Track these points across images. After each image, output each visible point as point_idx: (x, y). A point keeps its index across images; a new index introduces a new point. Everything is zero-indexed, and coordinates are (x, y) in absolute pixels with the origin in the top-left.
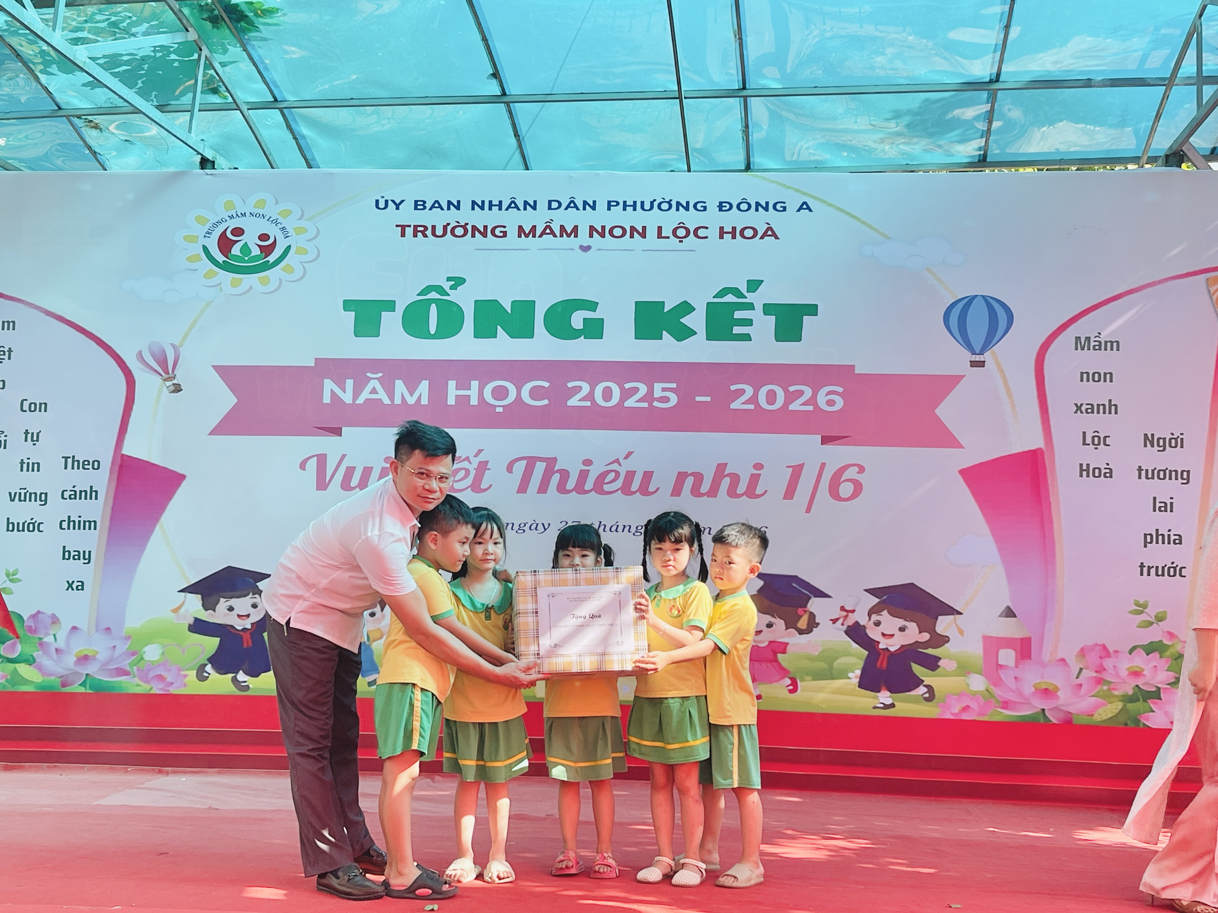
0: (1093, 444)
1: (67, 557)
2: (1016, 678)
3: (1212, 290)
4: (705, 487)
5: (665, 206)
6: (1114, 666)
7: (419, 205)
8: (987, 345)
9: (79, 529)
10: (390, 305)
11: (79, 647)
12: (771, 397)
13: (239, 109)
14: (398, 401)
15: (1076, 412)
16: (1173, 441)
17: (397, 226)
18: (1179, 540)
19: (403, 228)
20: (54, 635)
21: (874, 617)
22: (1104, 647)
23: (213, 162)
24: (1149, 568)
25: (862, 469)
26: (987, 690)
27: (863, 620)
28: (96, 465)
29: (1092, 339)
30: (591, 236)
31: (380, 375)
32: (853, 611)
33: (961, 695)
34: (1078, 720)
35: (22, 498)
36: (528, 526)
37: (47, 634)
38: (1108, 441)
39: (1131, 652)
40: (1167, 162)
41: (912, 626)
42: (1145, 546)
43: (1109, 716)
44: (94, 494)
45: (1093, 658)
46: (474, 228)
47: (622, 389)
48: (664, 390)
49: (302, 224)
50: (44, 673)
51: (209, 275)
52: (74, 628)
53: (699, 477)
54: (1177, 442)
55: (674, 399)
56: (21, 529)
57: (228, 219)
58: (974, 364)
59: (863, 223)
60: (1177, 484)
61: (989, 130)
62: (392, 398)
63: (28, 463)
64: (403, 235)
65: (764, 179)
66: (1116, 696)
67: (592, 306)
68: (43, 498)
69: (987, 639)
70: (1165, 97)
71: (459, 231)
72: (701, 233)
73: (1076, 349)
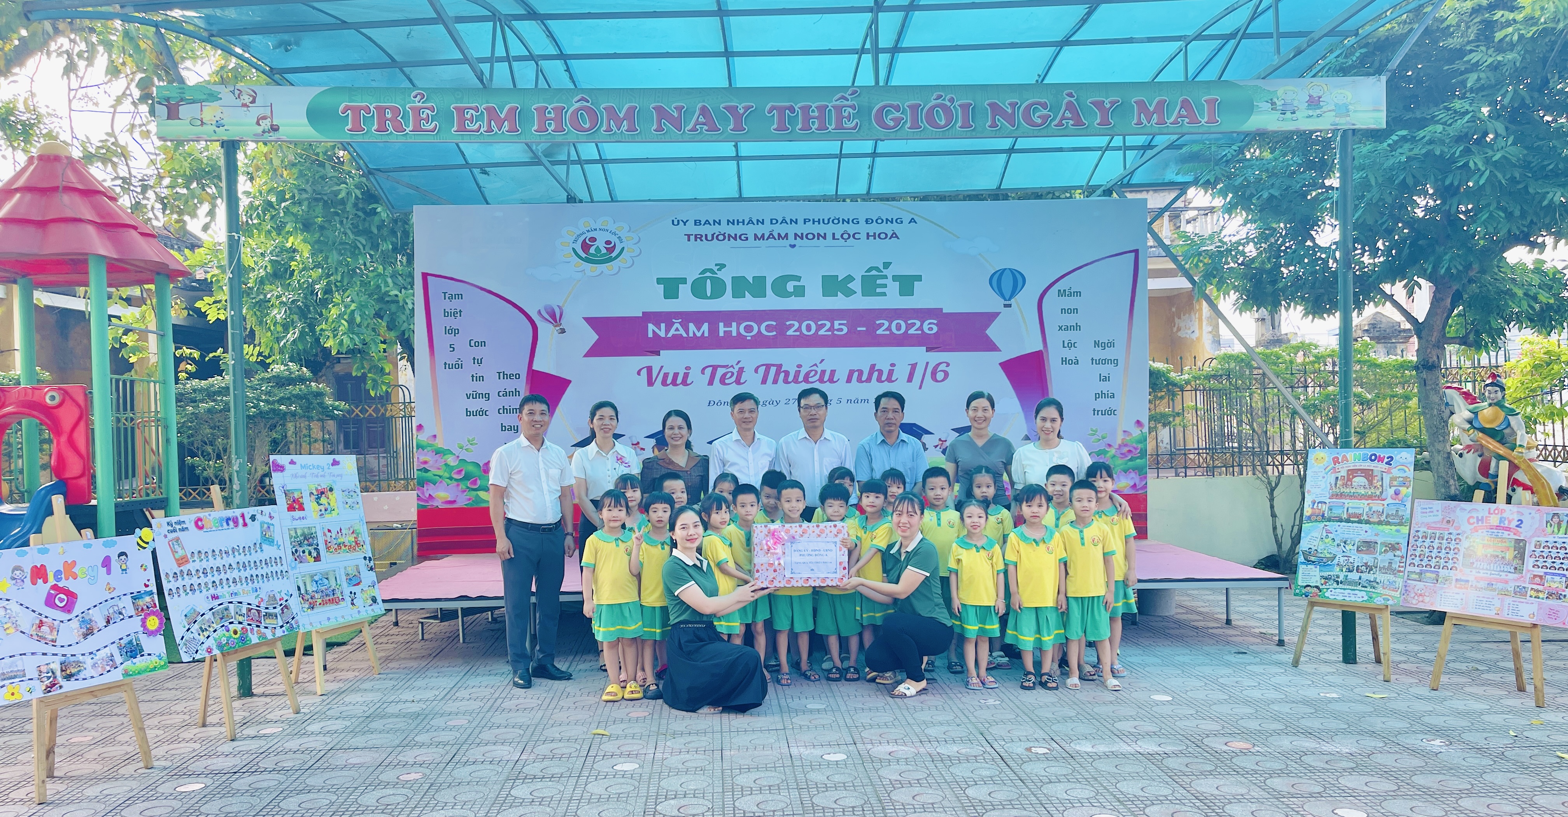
0: (1068, 347)
1: (504, 429)
4: (864, 378)
5: (836, 222)
7: (697, 223)
8: (1011, 297)
10: (684, 281)
12: (898, 327)
14: (691, 335)
15: (1059, 330)
16: (1109, 344)
17: (685, 235)
18: (1113, 396)
19: (689, 236)
23: (575, 199)
24: (1098, 411)
25: (948, 365)
28: (518, 376)
29: (1067, 291)
30: (795, 239)
31: (680, 320)
32: (946, 441)
35: (474, 397)
38: (1076, 345)
42: (1096, 400)
46: (729, 236)
47: (817, 325)
48: (840, 324)
49: (630, 234)
51: (577, 265)
55: (845, 330)
56: (475, 414)
57: (586, 232)
58: (1006, 306)
59: (945, 229)
60: (1111, 367)
62: (688, 333)
63: (476, 377)
64: (689, 240)
67: (798, 278)
68: (487, 396)
71: (721, 237)
72: (857, 236)
73: (1059, 296)
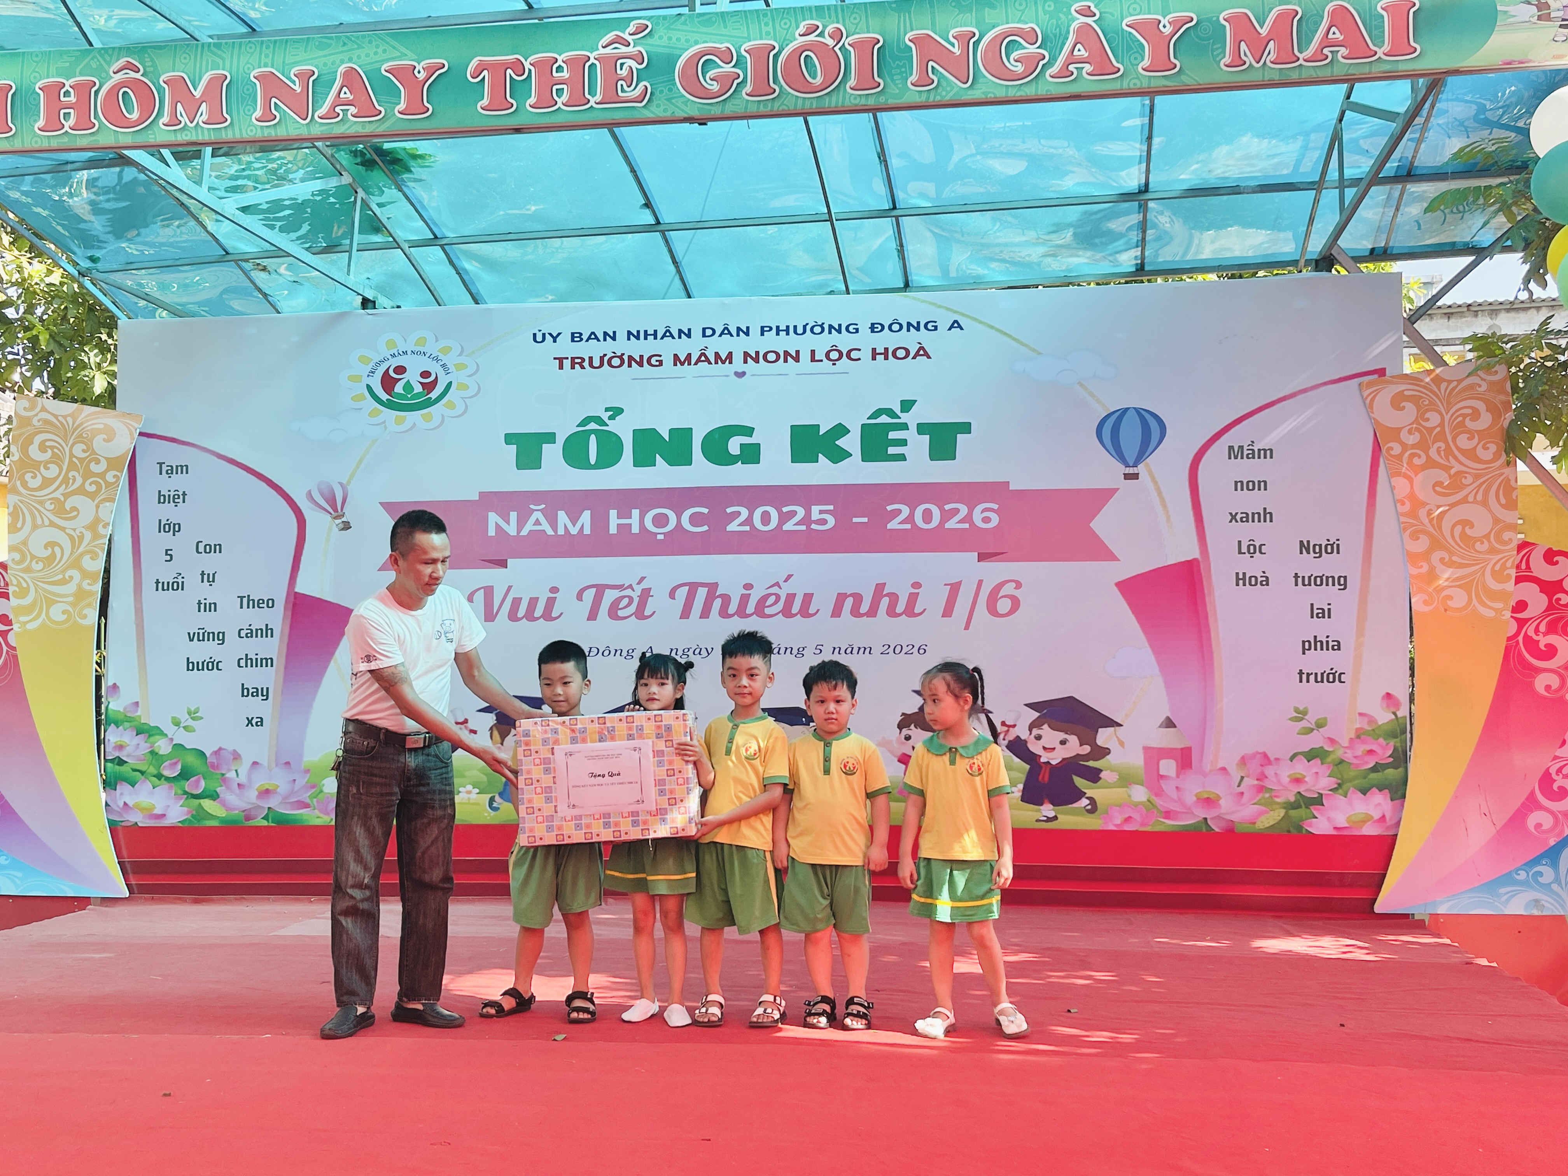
0: (1249, 553)
1: (245, 694)
2: (1177, 788)
3: (1365, 394)
5: (817, 330)
6: (1276, 774)
7: (576, 337)
8: (1140, 457)
9: (257, 666)
10: (550, 438)
11: (261, 781)
12: (927, 516)
13: (399, 247)
14: (561, 531)
15: (1231, 521)
16: (1329, 547)
17: (555, 359)
18: (1338, 646)
19: (561, 360)
20: (236, 771)
21: (1035, 732)
22: (1265, 755)
23: (374, 302)
24: (1308, 675)
25: (1018, 585)
26: (1149, 801)
27: (1024, 735)
28: (270, 603)
29: (1245, 448)
30: (745, 362)
31: (543, 506)
32: (1014, 726)
33: (1123, 806)
34: (1240, 828)
35: (201, 638)
36: (691, 651)
37: (230, 770)
38: (1264, 549)
39: (1292, 759)
40: (1316, 267)
41: (1073, 740)
42: (1304, 653)
43: (1272, 823)
44: (269, 631)
45: (1254, 766)
46: (631, 358)
47: (780, 513)
48: (821, 512)
49: (462, 360)
50: (228, 809)
51: (374, 414)
52: (255, 763)
53: (858, 598)
54: (1333, 548)
55: (831, 521)
56: (200, 668)
57: (390, 357)
58: (1127, 477)
59: (1014, 339)
60: (1333, 590)
61: (1144, 239)
62: (555, 529)
63: (205, 604)
64: (561, 367)
65: (914, 299)
66: (1278, 803)
67: (748, 431)
68: (221, 638)
69: (1147, 750)
70: (1316, 201)
72: (854, 355)
73: (1230, 458)
